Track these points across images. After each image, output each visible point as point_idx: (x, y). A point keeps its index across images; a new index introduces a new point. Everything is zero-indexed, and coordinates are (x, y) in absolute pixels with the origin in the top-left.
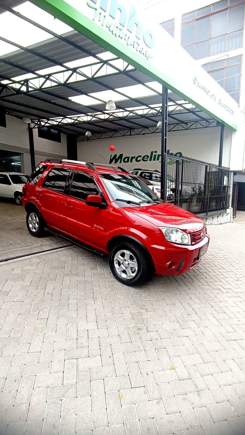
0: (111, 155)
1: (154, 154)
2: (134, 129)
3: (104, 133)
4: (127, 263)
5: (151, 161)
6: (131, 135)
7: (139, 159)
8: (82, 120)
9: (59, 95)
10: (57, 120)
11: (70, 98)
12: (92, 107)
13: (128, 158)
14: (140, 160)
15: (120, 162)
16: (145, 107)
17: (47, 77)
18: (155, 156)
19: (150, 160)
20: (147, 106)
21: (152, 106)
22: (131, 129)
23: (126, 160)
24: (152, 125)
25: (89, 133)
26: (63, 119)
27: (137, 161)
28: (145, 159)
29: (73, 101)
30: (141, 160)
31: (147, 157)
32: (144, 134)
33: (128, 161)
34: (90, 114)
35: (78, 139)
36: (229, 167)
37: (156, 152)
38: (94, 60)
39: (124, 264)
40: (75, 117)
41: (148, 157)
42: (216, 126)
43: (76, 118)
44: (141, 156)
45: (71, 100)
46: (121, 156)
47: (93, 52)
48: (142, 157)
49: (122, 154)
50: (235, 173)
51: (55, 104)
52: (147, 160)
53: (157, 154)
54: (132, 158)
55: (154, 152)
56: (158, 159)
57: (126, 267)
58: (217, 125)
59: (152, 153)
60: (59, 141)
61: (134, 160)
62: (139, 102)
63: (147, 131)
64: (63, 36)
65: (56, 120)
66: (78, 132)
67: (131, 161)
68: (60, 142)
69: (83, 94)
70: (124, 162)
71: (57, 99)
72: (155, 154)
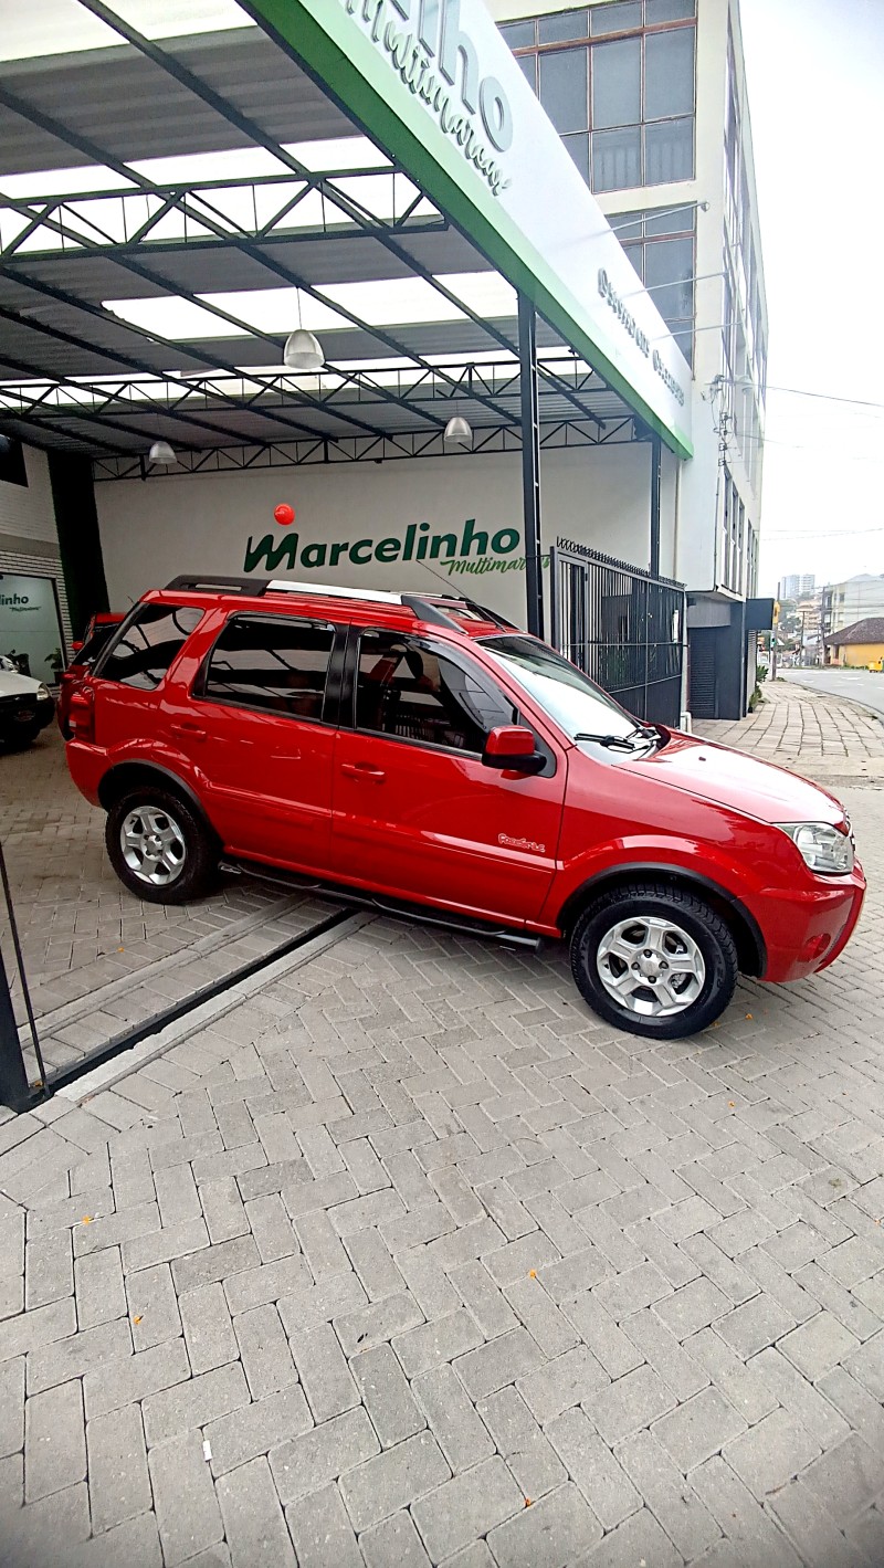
0: (250, 539)
1: (419, 534)
2: (336, 440)
3: (215, 449)
4: (654, 959)
5: (410, 559)
6: (327, 461)
7: (363, 552)
8: (142, 397)
9: (62, 287)
10: (26, 392)
11: (107, 305)
12: (194, 347)
13: (322, 549)
14: (368, 558)
15: (291, 565)
16: (407, 362)
17: (39, 209)
18: (424, 540)
19: (407, 556)
20: (415, 358)
21: (432, 360)
22: (326, 438)
23: (313, 556)
24: (409, 427)
25: (163, 449)
26: (53, 387)
27: (355, 558)
28: (385, 554)
29: (121, 317)
30: (370, 556)
31: (391, 546)
32: (379, 461)
33: (320, 562)
34: (176, 375)
35: (98, 472)
36: (674, 575)
37: (425, 527)
38: (272, 165)
39: (644, 967)
40: (110, 383)
41: (398, 547)
42: (633, 441)
43: (112, 389)
44: (368, 543)
45: (112, 313)
46: (291, 541)
47: (271, 131)
48: (375, 545)
49: (297, 536)
50: (693, 598)
51: (32, 323)
52: (395, 557)
53: (430, 534)
54: (337, 549)
55: (418, 527)
56: (434, 554)
57: (649, 978)
58: (635, 437)
59: (412, 529)
60: (21, 479)
61: (344, 556)
62: (390, 341)
63: (392, 450)
64: (165, 48)
65: (16, 391)
66: (103, 444)
67: (334, 562)
68: (24, 483)
69: (177, 294)
70: (307, 563)
71: (50, 303)
72: (424, 534)
